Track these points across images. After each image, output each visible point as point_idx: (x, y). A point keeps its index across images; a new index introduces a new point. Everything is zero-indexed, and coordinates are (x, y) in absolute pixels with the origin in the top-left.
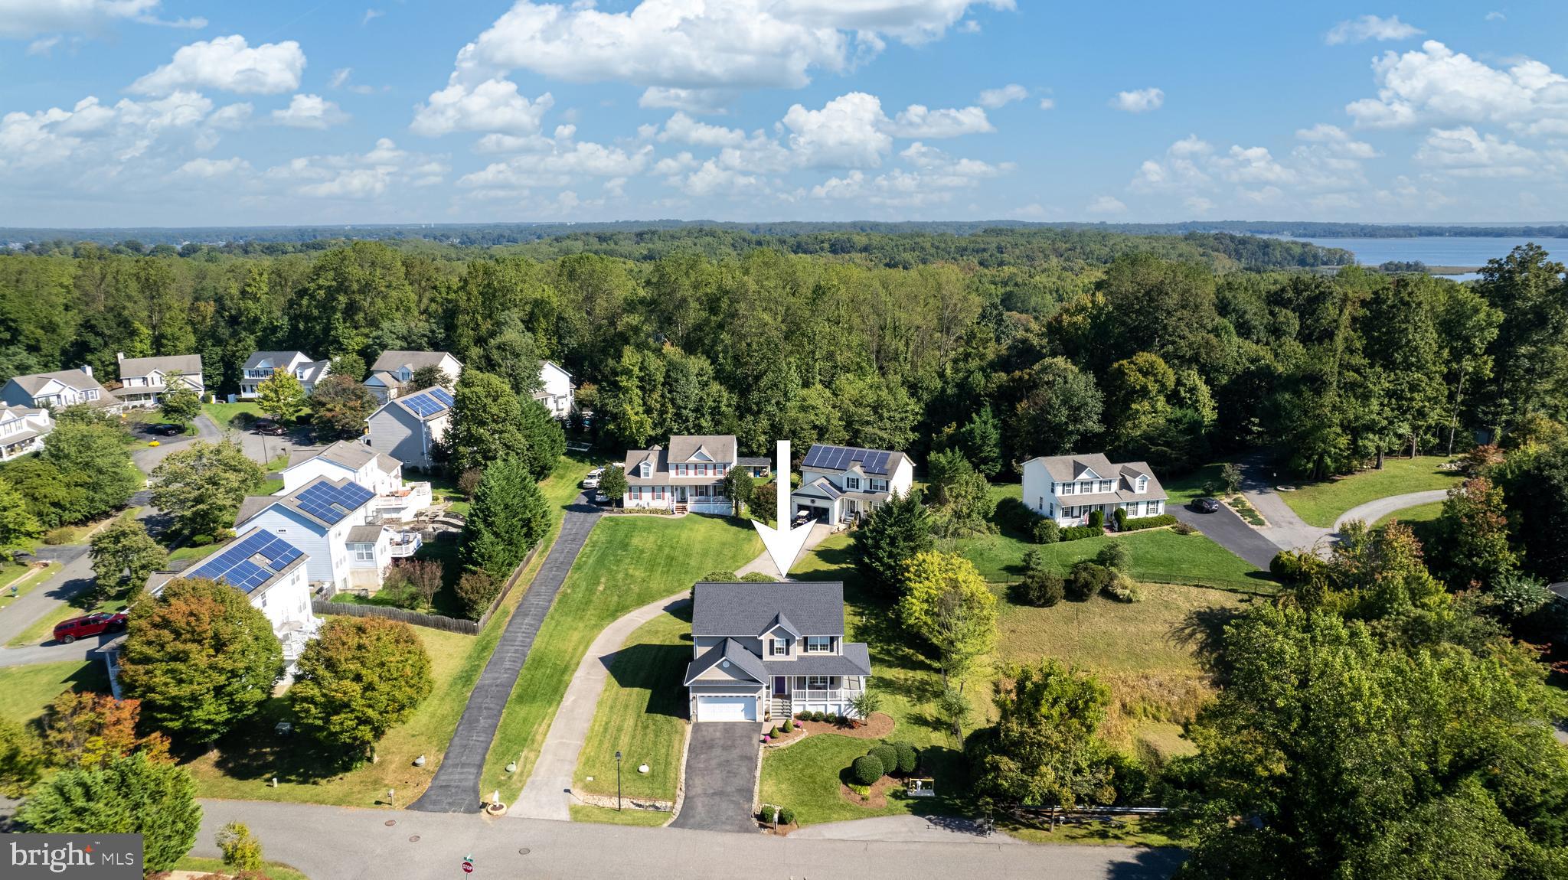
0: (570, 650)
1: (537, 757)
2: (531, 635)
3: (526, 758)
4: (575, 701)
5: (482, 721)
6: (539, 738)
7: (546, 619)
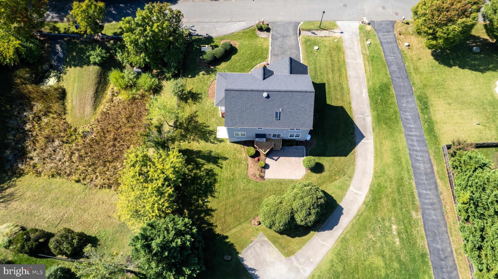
0: (383, 141)
1: (362, 51)
2: (411, 148)
3: (366, 49)
4: (362, 93)
5: (396, 69)
6: (367, 63)
7: (410, 168)
